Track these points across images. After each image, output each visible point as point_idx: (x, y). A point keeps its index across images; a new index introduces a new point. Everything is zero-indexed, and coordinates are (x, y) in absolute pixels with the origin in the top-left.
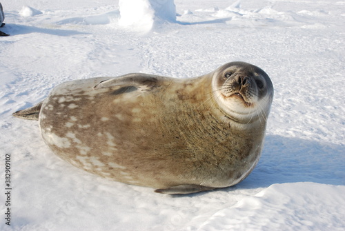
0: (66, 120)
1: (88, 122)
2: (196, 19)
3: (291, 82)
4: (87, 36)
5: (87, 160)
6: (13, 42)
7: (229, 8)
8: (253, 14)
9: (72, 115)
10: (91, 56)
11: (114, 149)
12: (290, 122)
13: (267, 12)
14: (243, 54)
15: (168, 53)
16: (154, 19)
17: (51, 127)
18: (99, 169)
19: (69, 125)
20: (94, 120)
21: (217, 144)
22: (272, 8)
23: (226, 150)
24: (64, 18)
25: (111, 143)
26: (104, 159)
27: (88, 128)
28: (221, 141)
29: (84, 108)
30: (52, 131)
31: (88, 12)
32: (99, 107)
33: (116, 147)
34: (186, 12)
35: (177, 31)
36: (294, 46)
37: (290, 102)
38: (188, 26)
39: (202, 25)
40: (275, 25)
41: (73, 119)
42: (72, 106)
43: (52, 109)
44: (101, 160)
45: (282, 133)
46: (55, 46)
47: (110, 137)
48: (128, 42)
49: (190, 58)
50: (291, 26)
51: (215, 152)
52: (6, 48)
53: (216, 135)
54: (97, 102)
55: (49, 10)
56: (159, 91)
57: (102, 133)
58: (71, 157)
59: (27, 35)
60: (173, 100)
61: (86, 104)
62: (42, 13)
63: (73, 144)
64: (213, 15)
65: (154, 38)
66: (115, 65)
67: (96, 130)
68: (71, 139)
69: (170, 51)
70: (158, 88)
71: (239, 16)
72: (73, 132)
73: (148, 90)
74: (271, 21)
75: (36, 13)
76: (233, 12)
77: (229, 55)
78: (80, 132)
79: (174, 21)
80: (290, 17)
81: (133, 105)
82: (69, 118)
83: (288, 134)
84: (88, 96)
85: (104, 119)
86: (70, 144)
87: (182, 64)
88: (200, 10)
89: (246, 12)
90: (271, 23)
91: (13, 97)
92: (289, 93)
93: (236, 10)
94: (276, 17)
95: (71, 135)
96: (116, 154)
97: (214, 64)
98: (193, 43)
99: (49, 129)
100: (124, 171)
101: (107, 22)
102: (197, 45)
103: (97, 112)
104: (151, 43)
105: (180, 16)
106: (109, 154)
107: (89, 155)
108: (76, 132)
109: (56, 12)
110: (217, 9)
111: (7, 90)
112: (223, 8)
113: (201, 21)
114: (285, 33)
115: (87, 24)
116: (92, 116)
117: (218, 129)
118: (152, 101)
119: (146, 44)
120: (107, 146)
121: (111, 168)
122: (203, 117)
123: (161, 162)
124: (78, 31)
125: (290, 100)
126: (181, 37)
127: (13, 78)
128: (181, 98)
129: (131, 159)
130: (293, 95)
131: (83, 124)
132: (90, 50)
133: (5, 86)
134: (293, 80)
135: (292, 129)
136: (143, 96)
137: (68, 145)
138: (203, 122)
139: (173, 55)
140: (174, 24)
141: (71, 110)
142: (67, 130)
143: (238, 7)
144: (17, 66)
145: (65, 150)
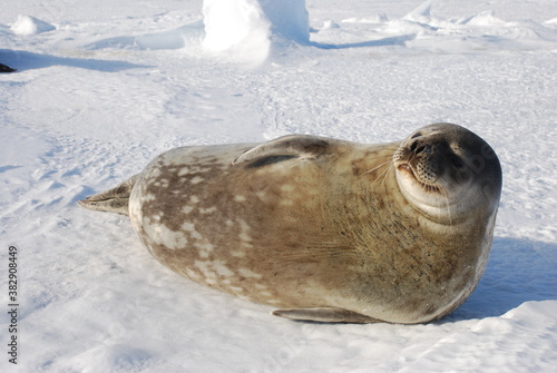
0: (184, 202)
1: (214, 203)
2: (347, 38)
3: (540, 152)
4: (148, 71)
5: (209, 266)
6: (24, 83)
7: (409, 17)
8: (457, 27)
9: (194, 194)
10: (170, 106)
11: (248, 246)
12: (543, 217)
13: (484, 22)
14: (447, 103)
15: (306, 101)
16: (270, 38)
17: (162, 214)
18: (227, 282)
19: (187, 210)
20: (223, 199)
21: (400, 250)
22: (493, 14)
23: (412, 261)
24: (98, 38)
25: (244, 237)
26: (232, 264)
27: (213, 213)
28: (406, 247)
29: (212, 181)
30: (161, 222)
31: (142, 26)
32: (232, 180)
33: (251, 243)
34: (327, 24)
35: (315, 62)
36: (542, 87)
37: (540, 185)
38: (335, 51)
39: (360, 50)
40: (501, 48)
41: (195, 199)
42: (196, 181)
43: (166, 186)
44: (229, 266)
45: (531, 233)
46: (101, 91)
47: (245, 227)
48: (228, 82)
49: (349, 110)
50: (533, 50)
51: (396, 262)
52: (13, 95)
53: (399, 236)
54: (232, 173)
55: (68, 23)
56: (327, 160)
57: (233, 221)
58: (186, 264)
59: (44, 70)
60: (344, 175)
61: (214, 176)
62: (54, 28)
63: (191, 240)
64: (379, 30)
65: (274, 74)
66: (216, 123)
67: (225, 214)
68: (188, 234)
69: (310, 97)
70: (327, 156)
71: (430, 31)
72: (192, 222)
73: (312, 159)
74: (493, 39)
75: (43, 27)
76: (418, 23)
77: (420, 105)
78: (201, 220)
79: (305, 41)
80: (531, 33)
81: (284, 180)
82: (189, 199)
83: (541, 235)
84: (221, 165)
85: (240, 198)
86: (186, 241)
87: (336, 121)
88: (352, 20)
89: (443, 24)
90: (492, 44)
91: (58, 177)
92: (538, 169)
93: (423, 20)
94: (502, 33)
95: (188, 226)
96: (251, 254)
97: (395, 120)
98: (350, 83)
99: (158, 218)
100: (260, 282)
101: (179, 45)
102: (357, 87)
103: (229, 187)
104: (272, 83)
105: (316, 31)
106: (240, 254)
107: (212, 258)
108: (196, 221)
109: (82, 26)
110: (384, 18)
111: (44, 167)
112: (398, 16)
113: (356, 42)
114: (522, 62)
115: (142, 48)
116: (220, 193)
117: (402, 226)
118: (313, 176)
119: (262, 85)
120: (239, 240)
121: (243, 279)
122: (382, 205)
123: (310, 266)
124: (130, 61)
125: (540, 181)
126: (325, 73)
127: (46, 148)
128: (356, 172)
129: (270, 261)
130: (545, 173)
131: (207, 206)
132: (167, 97)
133: (38, 160)
134: (543, 148)
135: (549, 227)
136: (302, 167)
137: (183, 243)
138: (381, 212)
139: (317, 105)
140: (308, 49)
141: (193, 186)
142: (183, 218)
143: (426, 13)
144: (44, 126)
145: (179, 253)
